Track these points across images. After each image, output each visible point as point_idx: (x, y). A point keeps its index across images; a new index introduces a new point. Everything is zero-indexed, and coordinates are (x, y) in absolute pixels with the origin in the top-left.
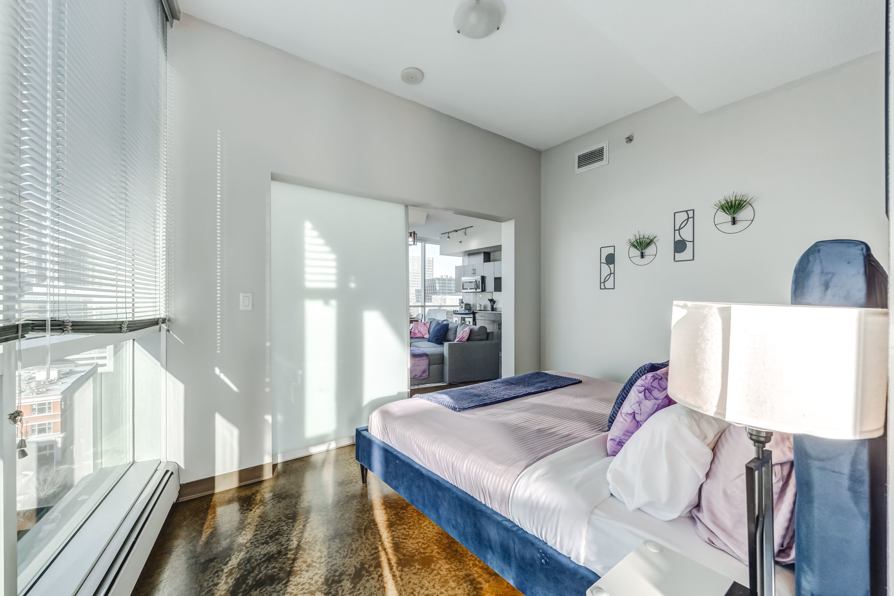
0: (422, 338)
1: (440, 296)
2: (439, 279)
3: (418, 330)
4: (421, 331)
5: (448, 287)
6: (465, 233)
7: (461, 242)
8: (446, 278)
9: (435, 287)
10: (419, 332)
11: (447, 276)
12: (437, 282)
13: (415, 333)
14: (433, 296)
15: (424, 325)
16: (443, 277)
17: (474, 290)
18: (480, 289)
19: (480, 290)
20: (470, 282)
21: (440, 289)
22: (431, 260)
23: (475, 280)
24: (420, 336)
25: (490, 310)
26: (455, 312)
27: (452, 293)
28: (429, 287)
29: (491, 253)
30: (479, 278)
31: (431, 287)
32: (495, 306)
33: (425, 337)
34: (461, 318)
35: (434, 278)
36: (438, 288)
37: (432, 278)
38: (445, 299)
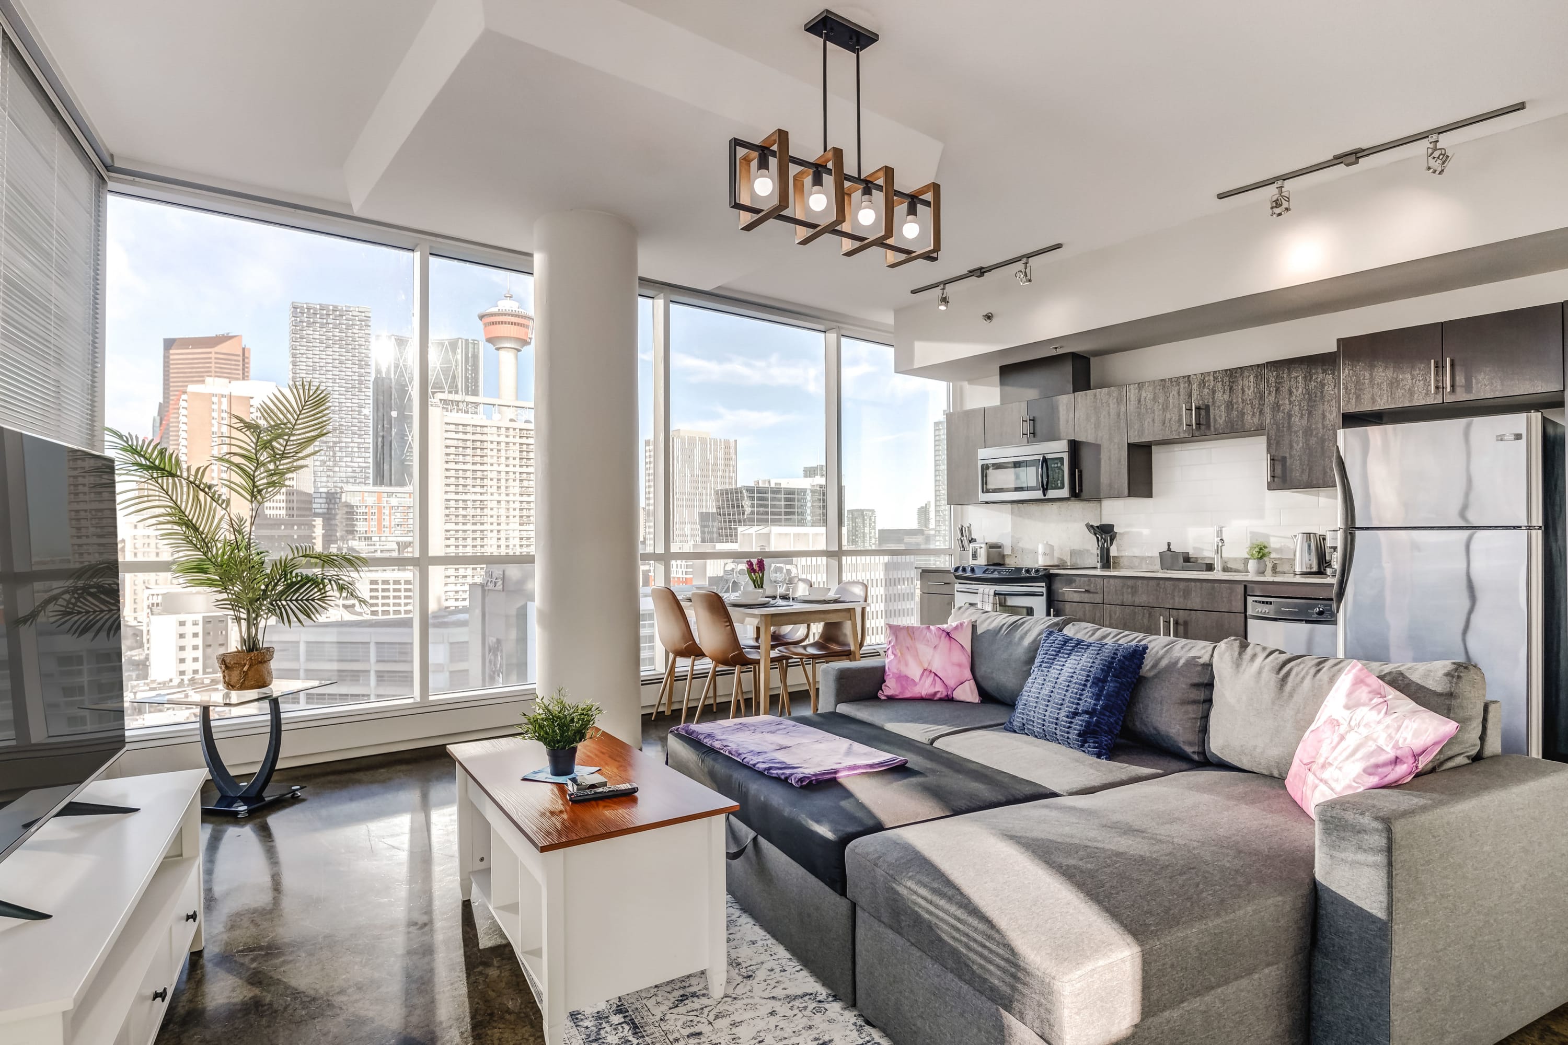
0: (941, 700)
1: (756, 528)
2: (750, 490)
3: (921, 663)
4: (936, 667)
5: (773, 506)
6: (1026, 275)
7: (989, 317)
8: (767, 485)
9: (743, 507)
10: (927, 671)
11: (769, 482)
12: (745, 494)
13: (906, 677)
14: (741, 529)
15: (944, 642)
16: (761, 485)
17: (1038, 494)
18: (1062, 487)
19: (1065, 493)
20: (1017, 465)
21: (752, 513)
22: (732, 445)
23: (1041, 458)
24: (932, 690)
25: (1099, 565)
26: (960, 573)
27: (780, 520)
28: (728, 507)
29: (1092, 360)
30: (1058, 448)
31: (733, 507)
32: (1114, 552)
33: (959, 694)
34: (995, 594)
35: (739, 486)
36: (748, 510)
37: (733, 487)
38: (768, 536)
